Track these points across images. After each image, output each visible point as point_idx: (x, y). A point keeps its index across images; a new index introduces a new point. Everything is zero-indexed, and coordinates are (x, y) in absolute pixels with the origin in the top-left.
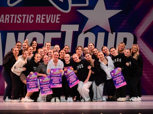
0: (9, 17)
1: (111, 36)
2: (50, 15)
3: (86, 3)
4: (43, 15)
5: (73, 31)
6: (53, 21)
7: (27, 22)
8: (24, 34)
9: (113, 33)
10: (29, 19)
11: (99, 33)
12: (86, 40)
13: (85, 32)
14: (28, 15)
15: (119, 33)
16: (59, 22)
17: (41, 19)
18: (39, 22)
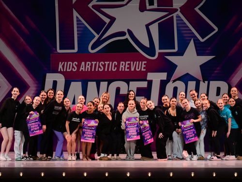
0: (90, 65)
1: (203, 86)
2: (135, 62)
3: (174, 49)
4: (127, 63)
5: (161, 80)
6: (138, 68)
7: (110, 70)
8: (106, 83)
9: (205, 82)
10: (112, 66)
11: (189, 82)
12: (175, 90)
13: (174, 81)
14: (111, 63)
15: (211, 82)
16: (145, 70)
17: (125, 66)
18: (123, 70)
